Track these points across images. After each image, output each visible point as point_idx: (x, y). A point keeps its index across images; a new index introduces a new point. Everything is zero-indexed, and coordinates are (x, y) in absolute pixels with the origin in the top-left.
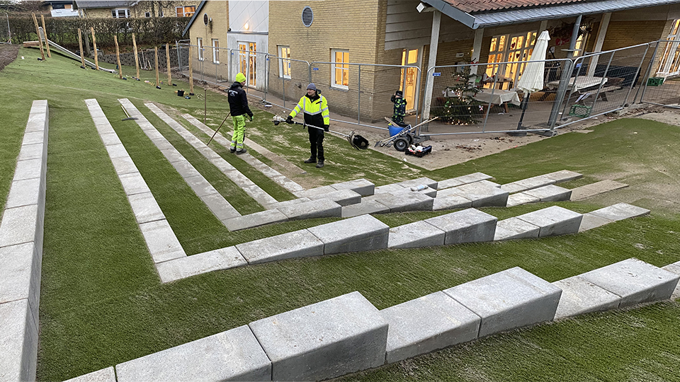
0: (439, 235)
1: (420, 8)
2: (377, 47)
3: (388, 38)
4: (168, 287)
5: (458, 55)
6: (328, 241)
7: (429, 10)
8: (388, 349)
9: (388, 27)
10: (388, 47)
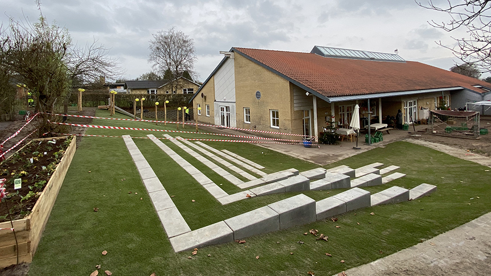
0: (329, 184)
1: (307, 94)
2: (291, 109)
3: (295, 105)
4: (225, 206)
5: (326, 113)
6: (286, 186)
7: (311, 95)
8: (317, 213)
9: (295, 101)
10: (296, 109)
